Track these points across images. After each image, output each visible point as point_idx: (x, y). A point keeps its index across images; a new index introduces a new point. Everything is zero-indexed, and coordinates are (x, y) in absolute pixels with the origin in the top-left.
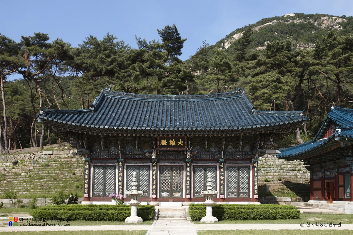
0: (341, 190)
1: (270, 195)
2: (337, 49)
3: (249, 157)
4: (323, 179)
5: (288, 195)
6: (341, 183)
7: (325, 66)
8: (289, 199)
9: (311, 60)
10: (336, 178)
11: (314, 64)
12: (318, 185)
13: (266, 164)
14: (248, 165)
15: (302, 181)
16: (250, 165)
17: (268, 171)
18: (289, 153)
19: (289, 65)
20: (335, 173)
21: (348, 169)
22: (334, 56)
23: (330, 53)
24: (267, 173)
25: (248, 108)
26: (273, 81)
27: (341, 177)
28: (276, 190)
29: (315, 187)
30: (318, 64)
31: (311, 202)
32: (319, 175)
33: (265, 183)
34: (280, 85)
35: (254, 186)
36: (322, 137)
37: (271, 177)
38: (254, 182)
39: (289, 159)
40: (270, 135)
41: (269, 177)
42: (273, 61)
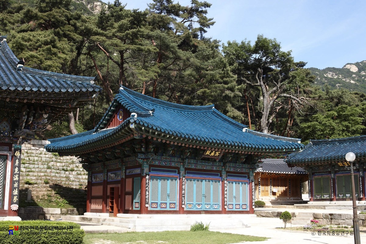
0: (128, 198)
1: (33, 204)
2: (125, 21)
3: (7, 140)
4: (105, 183)
5: (58, 205)
6: (128, 189)
7: (110, 38)
8: (58, 211)
9: (95, 28)
10: (122, 182)
11: (97, 34)
12: (97, 191)
13: (27, 159)
14: (5, 153)
15: (75, 186)
16: (8, 154)
17: (30, 170)
18: (62, 144)
19: (67, 28)
20: (121, 175)
21: (138, 171)
22: (121, 29)
23: (116, 25)
24: (29, 171)
25: (12, 62)
26: (46, 43)
27: (129, 181)
28: (41, 197)
29: (94, 194)
30: (102, 35)
31: (87, 215)
32: (100, 177)
33: (26, 186)
34: (55, 50)
35: (12, 189)
36: (106, 126)
37: (34, 178)
38: (12, 182)
39: (62, 152)
40: (44, 107)
41: (32, 178)
42: (47, 16)
